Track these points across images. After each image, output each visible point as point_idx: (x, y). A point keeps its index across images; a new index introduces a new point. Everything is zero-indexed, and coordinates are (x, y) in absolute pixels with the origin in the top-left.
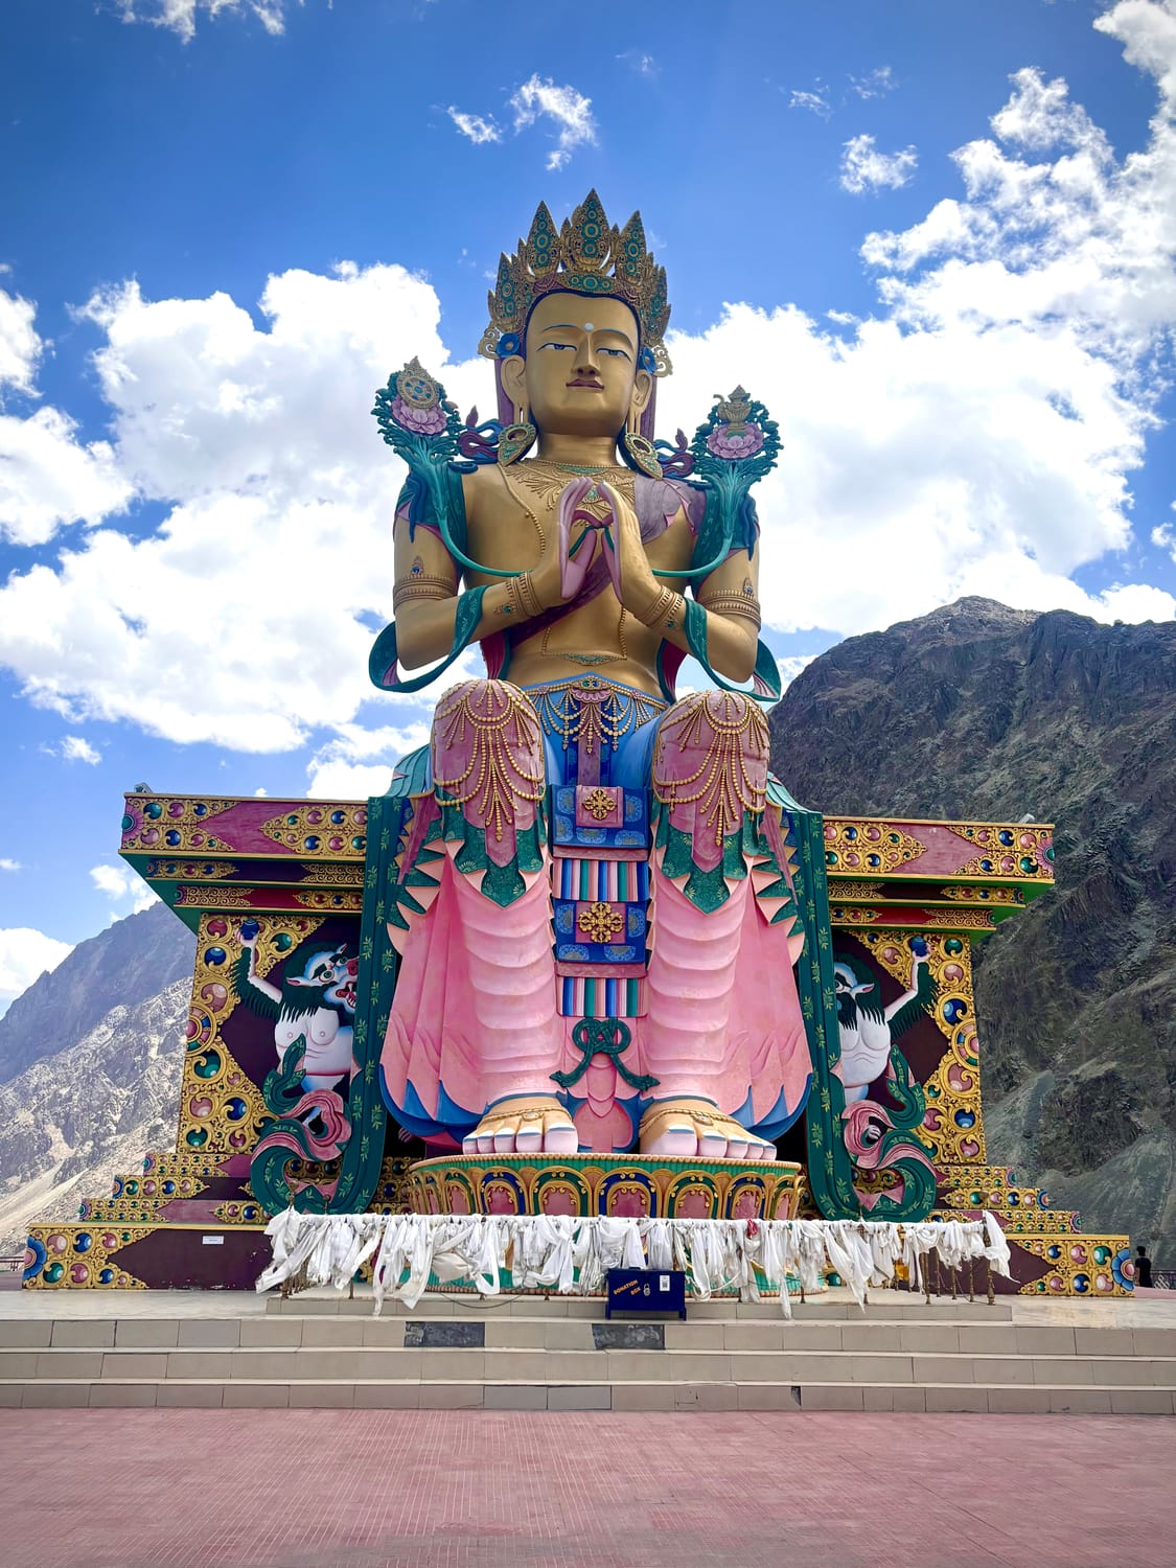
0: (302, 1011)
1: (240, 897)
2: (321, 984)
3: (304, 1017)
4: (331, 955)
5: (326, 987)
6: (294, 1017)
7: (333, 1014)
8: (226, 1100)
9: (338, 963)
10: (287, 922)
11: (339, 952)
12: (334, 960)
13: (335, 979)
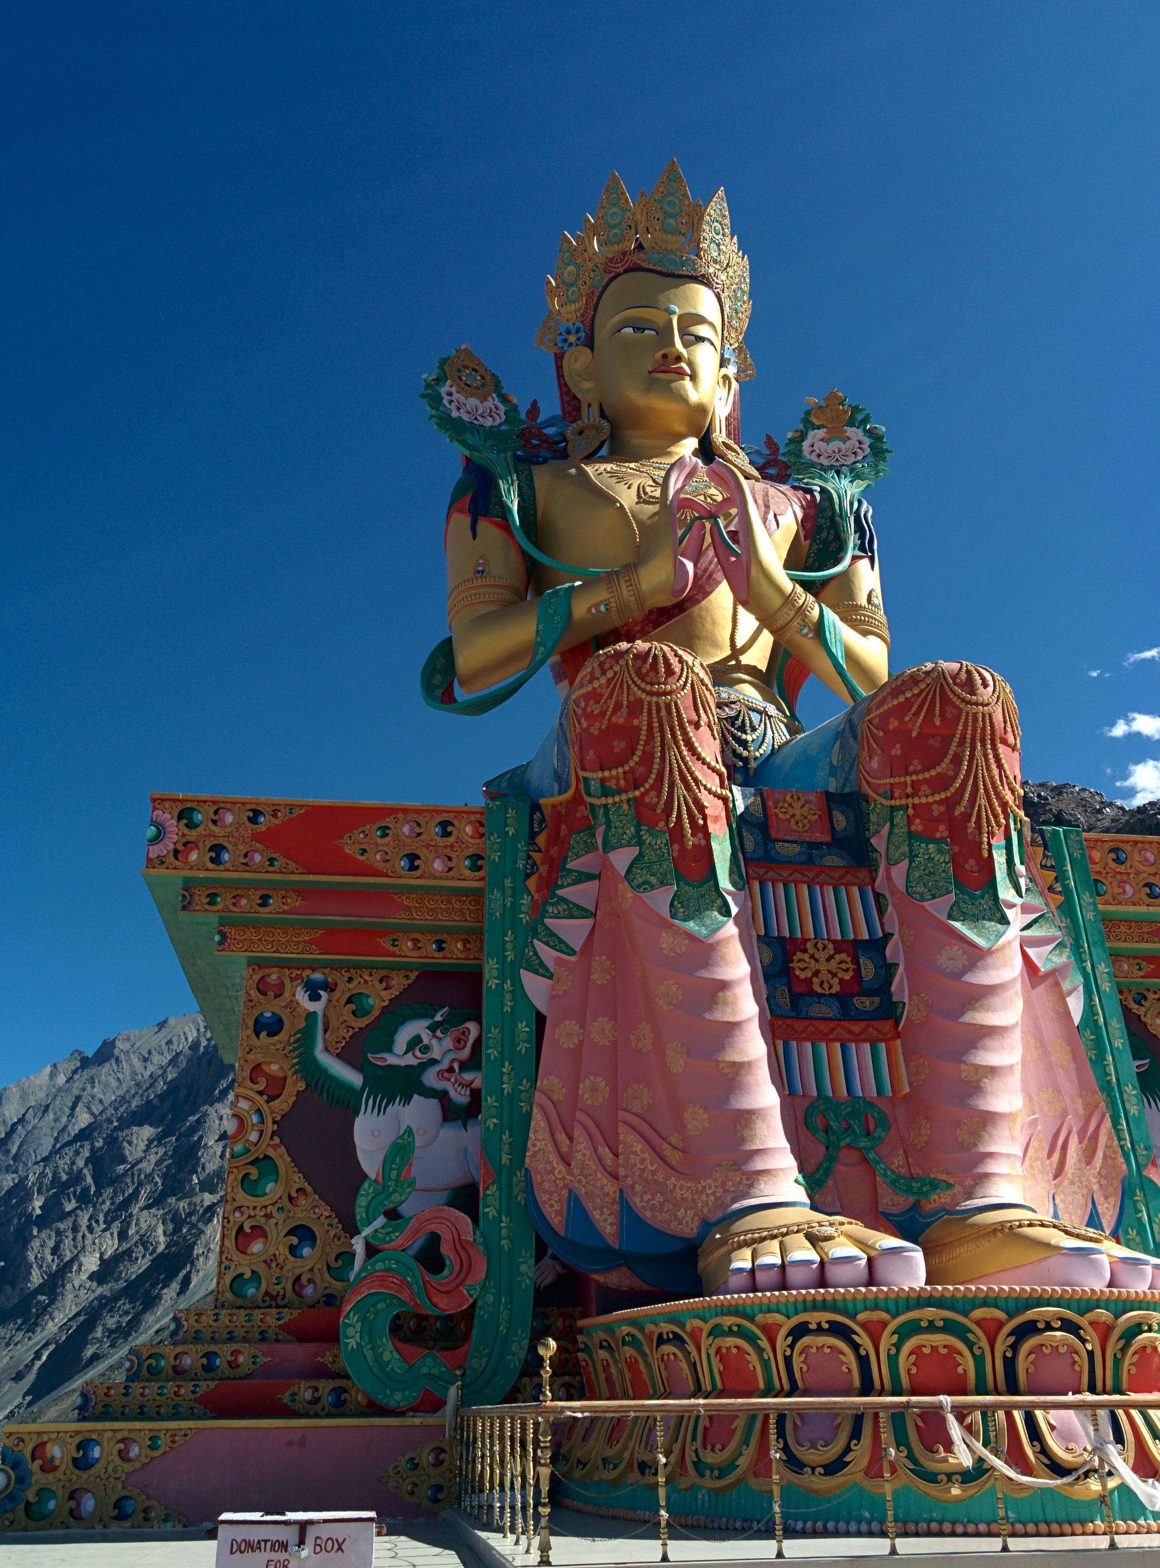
0: (391, 1100)
1: (305, 941)
2: (415, 1062)
3: (395, 1108)
4: (427, 1022)
5: (424, 1066)
6: (381, 1110)
7: (433, 1105)
8: (286, 1231)
9: (438, 1033)
10: (367, 978)
11: (438, 1018)
12: (432, 1028)
13: (436, 1054)
